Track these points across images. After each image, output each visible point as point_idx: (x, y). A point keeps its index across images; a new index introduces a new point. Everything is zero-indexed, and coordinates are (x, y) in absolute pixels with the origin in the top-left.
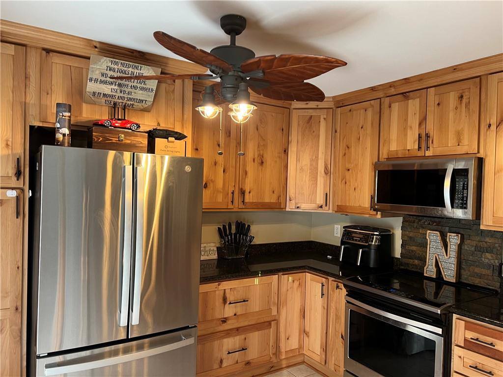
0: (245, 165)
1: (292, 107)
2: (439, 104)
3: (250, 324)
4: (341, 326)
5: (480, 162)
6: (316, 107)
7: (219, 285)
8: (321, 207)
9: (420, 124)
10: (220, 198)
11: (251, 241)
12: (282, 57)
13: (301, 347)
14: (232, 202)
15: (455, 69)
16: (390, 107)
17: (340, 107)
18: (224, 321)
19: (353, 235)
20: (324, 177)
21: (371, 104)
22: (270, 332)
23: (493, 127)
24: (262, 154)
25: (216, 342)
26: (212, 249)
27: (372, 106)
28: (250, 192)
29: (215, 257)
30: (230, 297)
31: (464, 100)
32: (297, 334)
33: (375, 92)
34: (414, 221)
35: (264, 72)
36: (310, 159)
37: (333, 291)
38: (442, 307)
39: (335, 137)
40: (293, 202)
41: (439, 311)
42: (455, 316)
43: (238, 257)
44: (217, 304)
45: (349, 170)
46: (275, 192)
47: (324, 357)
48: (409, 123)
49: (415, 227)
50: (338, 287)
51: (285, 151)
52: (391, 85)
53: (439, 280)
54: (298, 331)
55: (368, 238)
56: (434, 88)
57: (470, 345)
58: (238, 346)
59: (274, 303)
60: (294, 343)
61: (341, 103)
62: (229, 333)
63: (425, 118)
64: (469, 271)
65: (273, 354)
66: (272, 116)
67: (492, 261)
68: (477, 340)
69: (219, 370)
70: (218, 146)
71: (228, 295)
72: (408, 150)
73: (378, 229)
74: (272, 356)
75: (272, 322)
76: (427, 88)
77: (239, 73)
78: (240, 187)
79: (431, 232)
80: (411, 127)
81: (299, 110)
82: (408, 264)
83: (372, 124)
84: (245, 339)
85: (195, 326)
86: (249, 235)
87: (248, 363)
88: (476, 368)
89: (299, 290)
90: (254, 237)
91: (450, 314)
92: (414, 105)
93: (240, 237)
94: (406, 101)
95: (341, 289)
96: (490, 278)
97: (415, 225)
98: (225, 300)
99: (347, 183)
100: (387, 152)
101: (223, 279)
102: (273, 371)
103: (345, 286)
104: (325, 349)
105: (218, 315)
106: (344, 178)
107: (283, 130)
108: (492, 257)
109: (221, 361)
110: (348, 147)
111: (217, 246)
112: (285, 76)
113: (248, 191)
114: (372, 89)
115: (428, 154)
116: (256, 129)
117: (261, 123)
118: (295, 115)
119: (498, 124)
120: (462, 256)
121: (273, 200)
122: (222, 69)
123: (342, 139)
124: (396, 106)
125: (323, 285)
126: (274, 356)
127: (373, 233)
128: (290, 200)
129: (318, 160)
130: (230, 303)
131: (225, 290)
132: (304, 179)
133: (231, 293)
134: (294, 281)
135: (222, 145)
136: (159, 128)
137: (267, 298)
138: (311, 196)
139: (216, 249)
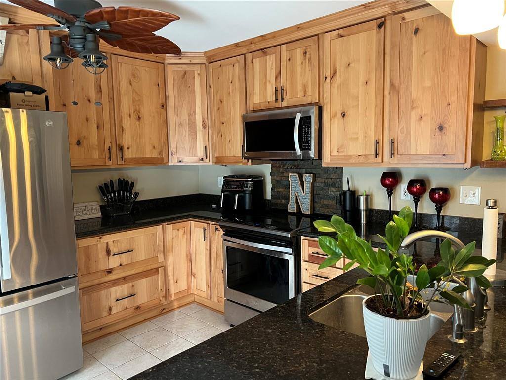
0: (121, 121)
1: (166, 62)
2: (289, 60)
3: (136, 272)
4: (220, 263)
5: (321, 109)
6: (189, 62)
7: (100, 238)
8: (202, 160)
9: (276, 78)
10: (96, 155)
11: (136, 197)
12: (122, 9)
13: (189, 288)
14: (110, 158)
15: (299, 27)
16: (252, 62)
17: (212, 63)
18: (110, 271)
19: (232, 183)
20: (202, 131)
21: (237, 60)
22: (158, 278)
23: (328, 80)
24: (138, 109)
25: (103, 291)
26: (94, 207)
27: (238, 62)
28: (128, 148)
29: (99, 215)
30: (114, 250)
31: (308, 56)
32: (185, 277)
33: (239, 48)
34: (280, 166)
35: (109, 23)
36: (188, 114)
37: (213, 233)
38: (292, 232)
39: (209, 92)
40: (175, 156)
41: (289, 234)
42: (302, 238)
43: (123, 213)
44: (100, 256)
45: (223, 123)
46: (156, 148)
47: (209, 292)
48: (268, 79)
49: (281, 171)
50: (216, 229)
51: (163, 106)
52: (251, 41)
53: (299, 214)
54: (186, 274)
55: (242, 184)
56: (285, 45)
57: (313, 259)
58: (126, 294)
59: (160, 251)
60: (183, 285)
61: (212, 59)
62: (116, 283)
63: (280, 72)
64: (320, 204)
65: (163, 297)
66: (146, 70)
67: (336, 193)
68: (317, 253)
69: (109, 317)
70: (88, 102)
71: (111, 248)
72: (269, 102)
73: (251, 176)
74: (161, 299)
75: (159, 269)
76: (280, 45)
77: (86, 24)
78: (117, 143)
79: (292, 174)
80: (270, 81)
81: (173, 65)
82: (277, 204)
83: (239, 80)
84: (133, 286)
85: (75, 276)
86: (134, 192)
87: (138, 308)
88: (317, 276)
89: (185, 236)
90: (138, 193)
91: (299, 237)
92: (271, 60)
93: (124, 194)
94: (265, 57)
95: (220, 230)
96: (335, 207)
97: (281, 169)
98: (108, 252)
99: (223, 135)
100: (253, 104)
101: (104, 233)
102: (164, 313)
103: (222, 226)
104: (210, 286)
105: (103, 266)
106: (220, 131)
107: (158, 85)
108: (335, 190)
109: (110, 309)
110: (221, 102)
111: (101, 204)
112: (131, 28)
113: (127, 147)
114: (236, 46)
115: (284, 104)
116: (129, 83)
117: (134, 78)
118: (170, 70)
119: (332, 76)
120: (315, 192)
121: (155, 155)
122: (65, 19)
123: (215, 95)
124: (257, 61)
125: (205, 230)
126: (164, 299)
127: (246, 179)
128: (172, 155)
129: (195, 115)
130: (114, 255)
131: (107, 242)
132: (184, 134)
133: (114, 246)
134: (178, 230)
135: (93, 100)
136: (13, 81)
137: (152, 247)
138: (191, 150)
139: (99, 208)
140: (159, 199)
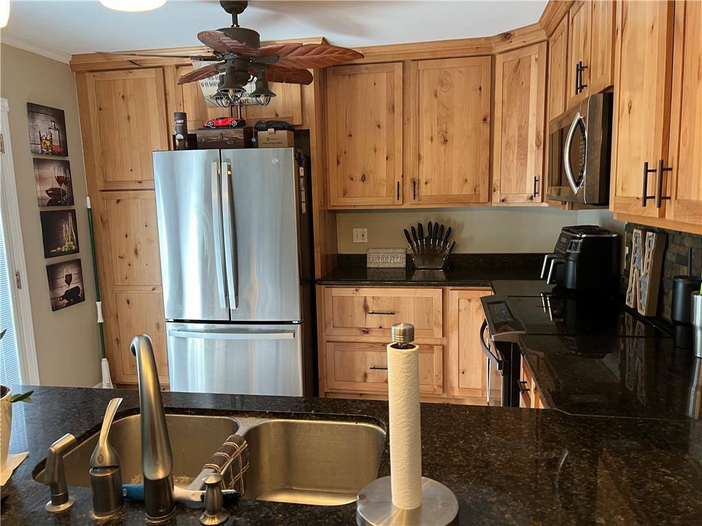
0: (417, 147)
1: (494, 52)
7: (357, 291)
8: (531, 198)
10: (383, 193)
11: (451, 249)
17: (550, 37)
18: (366, 331)
20: (535, 152)
22: (432, 358)
23: (619, 34)
24: (444, 129)
25: (357, 353)
26: (399, 255)
28: (426, 183)
29: (403, 265)
30: (372, 307)
32: (479, 372)
36: (519, 126)
40: (497, 193)
44: (357, 311)
46: (468, 181)
51: (485, 120)
54: (480, 366)
59: (436, 323)
60: (474, 381)
62: (374, 346)
65: (439, 386)
66: (461, 72)
69: (364, 384)
70: (377, 127)
71: (370, 303)
74: (436, 388)
75: (435, 347)
78: (411, 178)
79: (636, 231)
81: (505, 54)
89: (480, 312)
98: (366, 308)
105: (359, 324)
107: (480, 89)
109: (365, 375)
113: (425, 181)
116: (433, 96)
117: (442, 86)
121: (466, 191)
126: (440, 389)
127: (574, 234)
128: (494, 191)
129: (528, 127)
130: (373, 313)
131: (365, 297)
132: (511, 159)
133: (373, 302)
134: (469, 300)
135: (384, 125)
136: (277, 119)
137: (426, 315)
138: (519, 184)
139: (405, 256)
140: (494, 254)
